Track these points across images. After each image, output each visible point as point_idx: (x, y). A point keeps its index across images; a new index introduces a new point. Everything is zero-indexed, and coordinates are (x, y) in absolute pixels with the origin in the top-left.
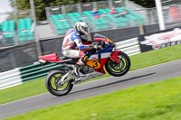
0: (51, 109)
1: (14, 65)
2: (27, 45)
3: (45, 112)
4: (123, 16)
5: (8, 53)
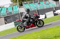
0: (25, 35)
1: (12, 21)
3: (23, 36)
4: (48, 4)
5: (10, 17)
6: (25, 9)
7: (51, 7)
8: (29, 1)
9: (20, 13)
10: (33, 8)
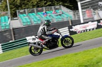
2: (5, 31)
4: (60, 15)
6: (20, 22)
7: (66, 20)
8: (28, 9)
9: (11, 29)
10: (34, 21)
